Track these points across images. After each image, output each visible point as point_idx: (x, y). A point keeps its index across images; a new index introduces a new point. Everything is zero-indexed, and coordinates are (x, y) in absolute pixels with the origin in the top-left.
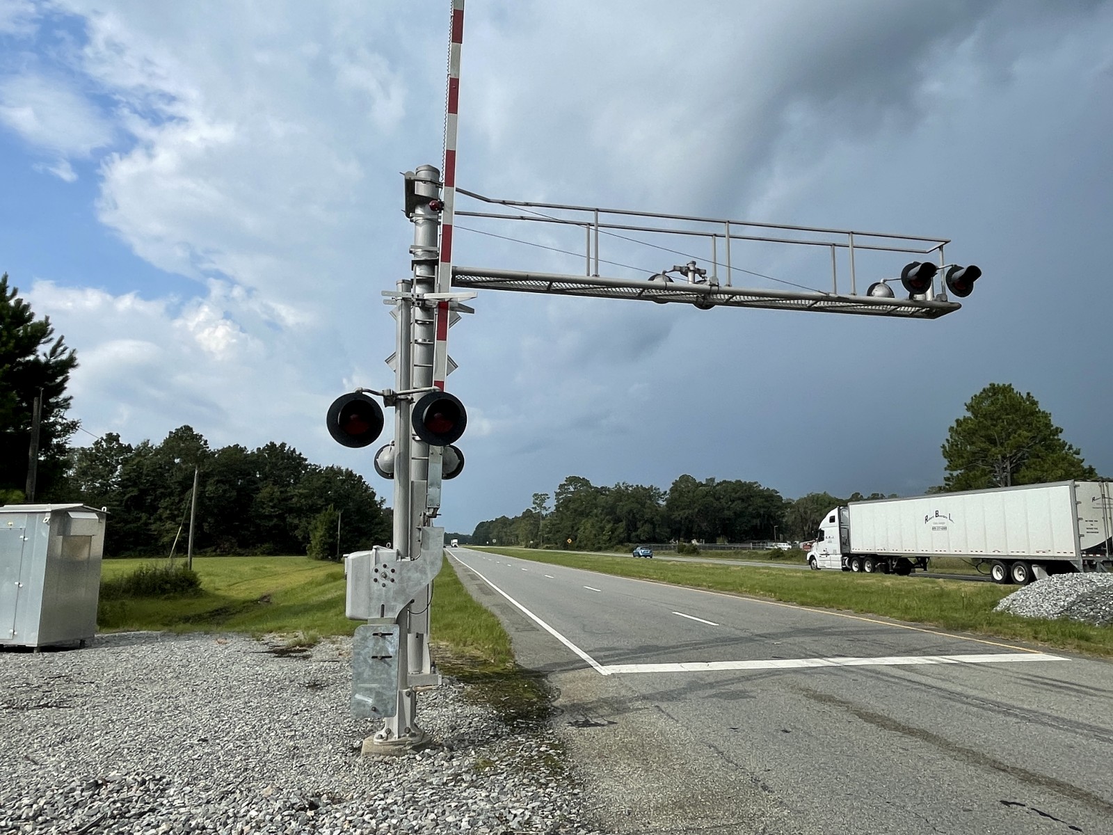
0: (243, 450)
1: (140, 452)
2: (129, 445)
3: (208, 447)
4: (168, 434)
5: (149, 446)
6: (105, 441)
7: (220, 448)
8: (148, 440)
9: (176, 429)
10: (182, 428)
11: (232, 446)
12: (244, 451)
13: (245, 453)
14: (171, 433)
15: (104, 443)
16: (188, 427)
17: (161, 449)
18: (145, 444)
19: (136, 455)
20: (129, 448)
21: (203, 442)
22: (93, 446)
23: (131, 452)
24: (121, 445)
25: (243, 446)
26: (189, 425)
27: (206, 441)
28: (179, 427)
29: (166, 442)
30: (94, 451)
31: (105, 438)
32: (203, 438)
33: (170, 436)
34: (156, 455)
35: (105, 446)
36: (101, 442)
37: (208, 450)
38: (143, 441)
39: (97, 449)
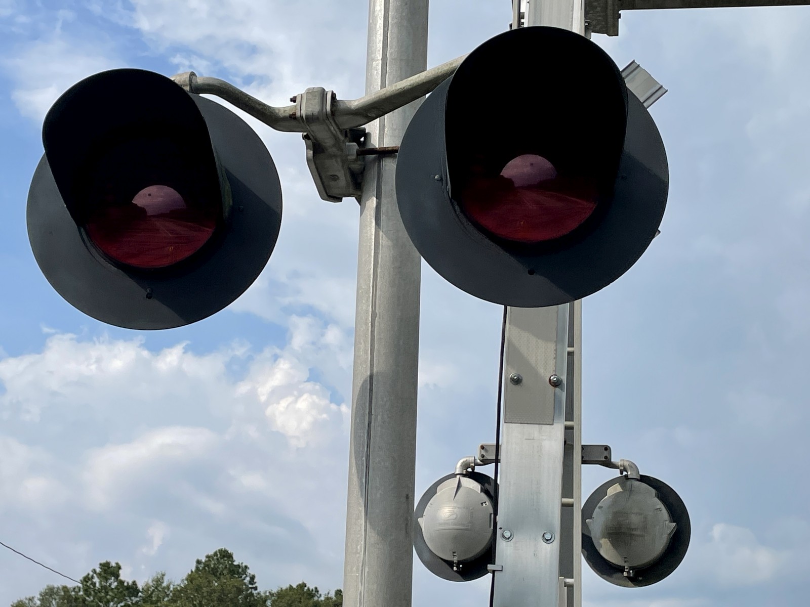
0: (311, 594)
1: (150, 596)
2: (134, 583)
3: (256, 588)
4: (195, 564)
5: (165, 584)
6: (99, 575)
7: (275, 591)
8: (164, 575)
9: (208, 557)
10: (215, 554)
11: (295, 586)
12: (313, 596)
13: (316, 598)
14: (199, 562)
15: (96, 580)
16: (226, 551)
17: (183, 590)
18: (158, 581)
19: (145, 600)
20: (132, 589)
21: (248, 579)
22: (80, 585)
23: (136, 596)
24: (122, 582)
25: (312, 587)
26: (227, 549)
27: (253, 578)
28: (211, 553)
29: (191, 578)
30: (81, 593)
31: (98, 570)
32: (249, 571)
33: (197, 568)
34: (173, 601)
35: (98, 585)
36: (93, 577)
37: (255, 592)
38: (155, 575)
39: (86, 591)
